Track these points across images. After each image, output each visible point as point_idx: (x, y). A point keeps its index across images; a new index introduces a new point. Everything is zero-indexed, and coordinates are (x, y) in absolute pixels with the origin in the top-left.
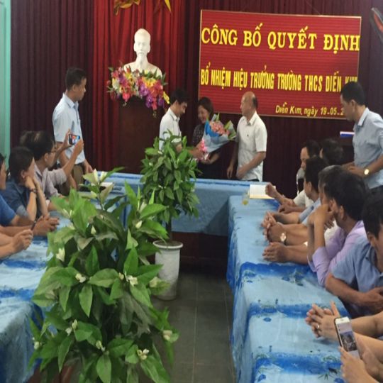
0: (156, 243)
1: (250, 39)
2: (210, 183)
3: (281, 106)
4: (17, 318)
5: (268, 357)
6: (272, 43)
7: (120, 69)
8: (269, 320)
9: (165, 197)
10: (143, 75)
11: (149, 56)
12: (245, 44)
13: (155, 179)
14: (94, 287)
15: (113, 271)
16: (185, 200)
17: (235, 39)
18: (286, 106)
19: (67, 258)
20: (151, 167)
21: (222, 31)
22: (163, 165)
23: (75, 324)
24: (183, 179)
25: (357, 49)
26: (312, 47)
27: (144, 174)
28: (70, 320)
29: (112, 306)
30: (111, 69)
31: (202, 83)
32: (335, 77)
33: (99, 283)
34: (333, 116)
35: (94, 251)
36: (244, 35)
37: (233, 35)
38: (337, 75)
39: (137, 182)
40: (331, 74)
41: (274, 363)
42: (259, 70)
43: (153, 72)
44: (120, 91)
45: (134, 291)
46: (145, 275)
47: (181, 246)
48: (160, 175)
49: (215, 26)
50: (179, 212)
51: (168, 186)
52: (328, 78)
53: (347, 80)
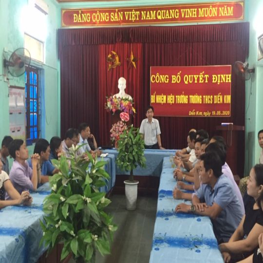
0: (126, 182)
1: (175, 79)
3: (192, 111)
6: (186, 80)
7: (111, 97)
9: (129, 158)
10: (122, 99)
11: (125, 90)
12: (173, 82)
13: (124, 150)
14: (70, 205)
16: (139, 160)
17: (168, 80)
18: (194, 111)
19: (57, 189)
20: (122, 144)
21: (161, 76)
22: (128, 142)
23: (60, 222)
24: (138, 149)
25: (230, 81)
26: (206, 81)
29: (78, 213)
30: (107, 97)
31: (152, 102)
32: (219, 96)
33: (71, 202)
34: (219, 115)
35: (69, 186)
36: (172, 77)
37: (167, 78)
38: (220, 95)
40: (217, 94)
42: (180, 94)
43: (127, 98)
44: (111, 108)
47: (138, 183)
48: (126, 148)
49: (158, 74)
50: (136, 166)
51: (130, 153)
52: (215, 96)
53: (225, 96)
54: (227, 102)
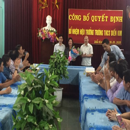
0: (54, 88)
1: (85, 18)
2: (72, 67)
3: (96, 41)
4: (7, 114)
5: (93, 127)
6: (93, 19)
7: (41, 29)
8: (93, 114)
9: (57, 72)
10: (49, 31)
12: (84, 20)
13: (54, 66)
14: (34, 104)
15: (40, 98)
16: (64, 73)
17: (80, 18)
18: (98, 41)
19: (25, 94)
20: (52, 62)
21: (76, 16)
22: (56, 61)
23: (27, 116)
24: (63, 66)
25: (122, 21)
26: (106, 21)
27: (50, 64)
28: (26, 115)
29: (40, 110)
30: (39, 29)
31: (69, 33)
32: (114, 31)
33: (36, 102)
34: (114, 44)
35: (34, 91)
36: (83, 17)
37: (80, 17)
38: (115, 30)
39: (48, 67)
40: (113, 30)
41: (95, 129)
42: (88, 29)
43: (53, 30)
44: (42, 36)
45: (47, 105)
46: (51, 99)
47: (63, 89)
48: (55, 65)
49: (74, 14)
50: (62, 77)
51: (58, 68)
52: (112, 31)
53: (118, 31)
54: (120, 35)
